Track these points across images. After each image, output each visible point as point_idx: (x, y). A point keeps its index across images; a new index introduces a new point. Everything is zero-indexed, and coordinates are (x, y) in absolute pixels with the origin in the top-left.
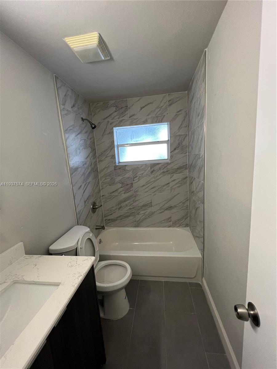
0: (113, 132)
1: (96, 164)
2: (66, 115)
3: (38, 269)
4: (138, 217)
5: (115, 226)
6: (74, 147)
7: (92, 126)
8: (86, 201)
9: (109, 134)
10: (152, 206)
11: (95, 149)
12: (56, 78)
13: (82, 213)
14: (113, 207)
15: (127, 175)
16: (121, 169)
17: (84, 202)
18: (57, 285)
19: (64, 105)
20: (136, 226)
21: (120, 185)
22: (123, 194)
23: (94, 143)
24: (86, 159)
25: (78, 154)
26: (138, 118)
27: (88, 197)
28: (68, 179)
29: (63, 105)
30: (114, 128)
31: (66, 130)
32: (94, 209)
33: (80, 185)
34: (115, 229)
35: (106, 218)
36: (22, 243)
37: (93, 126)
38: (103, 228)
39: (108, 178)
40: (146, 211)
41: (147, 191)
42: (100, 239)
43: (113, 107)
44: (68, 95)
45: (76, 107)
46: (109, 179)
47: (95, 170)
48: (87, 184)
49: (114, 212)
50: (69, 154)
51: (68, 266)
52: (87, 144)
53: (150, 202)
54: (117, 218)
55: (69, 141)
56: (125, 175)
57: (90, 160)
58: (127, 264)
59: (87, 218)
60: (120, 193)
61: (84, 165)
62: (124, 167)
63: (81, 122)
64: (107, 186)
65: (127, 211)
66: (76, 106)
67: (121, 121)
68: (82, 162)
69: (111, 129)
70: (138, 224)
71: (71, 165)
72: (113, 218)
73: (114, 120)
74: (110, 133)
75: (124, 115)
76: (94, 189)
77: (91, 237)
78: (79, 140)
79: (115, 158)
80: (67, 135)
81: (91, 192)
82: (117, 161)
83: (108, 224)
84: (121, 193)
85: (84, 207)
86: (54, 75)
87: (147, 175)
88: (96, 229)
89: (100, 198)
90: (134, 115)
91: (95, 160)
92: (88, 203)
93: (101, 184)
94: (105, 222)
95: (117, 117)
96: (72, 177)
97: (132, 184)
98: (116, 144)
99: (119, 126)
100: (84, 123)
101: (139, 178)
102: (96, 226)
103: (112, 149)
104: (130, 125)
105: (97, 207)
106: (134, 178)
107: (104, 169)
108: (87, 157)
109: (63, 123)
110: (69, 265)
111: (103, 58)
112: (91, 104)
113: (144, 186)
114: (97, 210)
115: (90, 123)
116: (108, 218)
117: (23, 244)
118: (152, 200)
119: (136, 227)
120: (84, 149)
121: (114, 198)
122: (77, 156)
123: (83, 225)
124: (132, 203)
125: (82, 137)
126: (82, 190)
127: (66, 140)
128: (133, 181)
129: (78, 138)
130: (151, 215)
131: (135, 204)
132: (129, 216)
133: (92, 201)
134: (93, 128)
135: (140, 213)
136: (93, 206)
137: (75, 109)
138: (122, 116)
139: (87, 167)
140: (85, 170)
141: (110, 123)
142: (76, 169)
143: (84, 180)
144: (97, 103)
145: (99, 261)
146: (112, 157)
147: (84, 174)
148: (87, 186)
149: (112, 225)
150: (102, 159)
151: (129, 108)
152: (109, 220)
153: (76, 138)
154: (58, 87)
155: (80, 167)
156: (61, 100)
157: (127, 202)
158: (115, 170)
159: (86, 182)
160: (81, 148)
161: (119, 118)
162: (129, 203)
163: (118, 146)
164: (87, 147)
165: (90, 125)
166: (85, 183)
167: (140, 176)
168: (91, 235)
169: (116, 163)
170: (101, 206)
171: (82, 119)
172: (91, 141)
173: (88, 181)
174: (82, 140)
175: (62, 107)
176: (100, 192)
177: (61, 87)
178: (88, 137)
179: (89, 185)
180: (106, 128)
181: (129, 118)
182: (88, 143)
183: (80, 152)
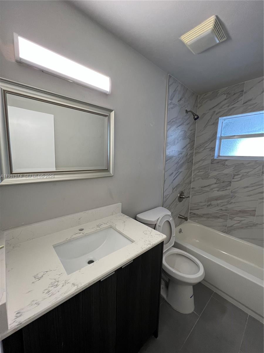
0: (217, 123)
1: (192, 155)
2: (172, 108)
3: (125, 225)
4: (230, 223)
5: (198, 223)
6: (173, 137)
7: (194, 118)
8: (175, 188)
9: (212, 125)
10: (254, 215)
11: (194, 141)
12: (170, 77)
13: (168, 198)
14: (201, 202)
15: (226, 171)
16: (219, 163)
17: (172, 189)
18: (132, 241)
19: (172, 99)
20: (225, 231)
21: (215, 181)
22: (217, 191)
23: (194, 134)
24: (182, 149)
25: (176, 143)
26: (256, 103)
27: (177, 185)
28: (162, 165)
29: (170, 100)
30: (220, 118)
31: (169, 122)
32: (181, 198)
33: (171, 172)
34: (198, 225)
35: (192, 211)
36: (121, 203)
37: (196, 117)
38: (186, 219)
39: (202, 171)
40: (243, 219)
41: (251, 195)
42: (181, 229)
43: (224, 94)
44: (177, 90)
45: (182, 101)
46: (203, 173)
47: (189, 161)
48: (178, 173)
49: (202, 208)
50: (167, 143)
51: (143, 232)
52: (186, 135)
53: (253, 209)
54: (204, 215)
55: (170, 132)
56: (223, 170)
57: (187, 150)
58: (202, 265)
59: (172, 204)
60: (212, 189)
61: (179, 154)
62: (224, 162)
63: (185, 114)
64: (198, 179)
65: (217, 211)
66: (183, 99)
67: (231, 109)
68: (177, 152)
69: (216, 120)
70: (228, 230)
71: (168, 153)
72: (198, 214)
73: (221, 110)
74: (214, 124)
75: (236, 101)
76: (185, 179)
77: (171, 221)
78: (180, 131)
79: (214, 150)
80: (169, 126)
81: (182, 181)
82: (216, 154)
83: (193, 218)
84: (214, 190)
85: (172, 193)
86: (169, 74)
87: (255, 174)
88: (179, 217)
89: (189, 189)
90: (251, 100)
91: (191, 152)
92: (176, 190)
93: (193, 176)
94: (190, 215)
95: (227, 105)
96: (166, 164)
97: (231, 182)
98: (219, 135)
99: (226, 116)
100: (188, 114)
101: (241, 177)
102: (179, 215)
103: (213, 141)
104: (242, 113)
105: (184, 197)
106: (235, 176)
107: (199, 161)
108: (184, 148)
109: (168, 115)
110: (145, 232)
111: (218, 42)
112: (199, 96)
113: (247, 187)
114: (184, 200)
115: (193, 115)
116: (194, 212)
117: (121, 205)
118: (256, 208)
119: (224, 233)
120: (182, 140)
121: (204, 193)
122: (174, 145)
123: (167, 209)
124: (226, 204)
125: (182, 129)
126: (172, 178)
127: (167, 131)
128: (233, 179)
129: (178, 129)
130: (251, 226)
131: (229, 206)
132: (219, 218)
133: (180, 189)
134: (195, 119)
135: (234, 218)
136: (180, 195)
137: (181, 102)
138: (233, 103)
139: (182, 157)
140: (179, 160)
141: (216, 113)
142: (171, 158)
143: (177, 168)
144: (205, 94)
145: (173, 246)
146: (210, 150)
147: (178, 163)
148: (179, 174)
149: (197, 221)
150: (199, 151)
151: (245, 93)
152: (195, 214)
153: (177, 129)
154: (169, 85)
155: (174, 156)
156: (170, 95)
157: (219, 202)
158: (211, 163)
159: (178, 170)
160: (180, 139)
161: (228, 106)
162: (222, 203)
163: (221, 138)
164: (185, 138)
165: (193, 116)
166: (177, 172)
167: (245, 174)
168: (171, 219)
169: (214, 156)
170: (189, 197)
171: (187, 112)
172: (191, 133)
173: (180, 170)
174: (182, 131)
175: (170, 101)
176: (191, 183)
177: (172, 84)
178: (189, 128)
179: (181, 174)
180: (211, 118)
181: (243, 104)
182: (188, 134)
183: (178, 143)
